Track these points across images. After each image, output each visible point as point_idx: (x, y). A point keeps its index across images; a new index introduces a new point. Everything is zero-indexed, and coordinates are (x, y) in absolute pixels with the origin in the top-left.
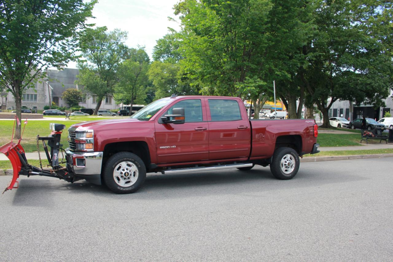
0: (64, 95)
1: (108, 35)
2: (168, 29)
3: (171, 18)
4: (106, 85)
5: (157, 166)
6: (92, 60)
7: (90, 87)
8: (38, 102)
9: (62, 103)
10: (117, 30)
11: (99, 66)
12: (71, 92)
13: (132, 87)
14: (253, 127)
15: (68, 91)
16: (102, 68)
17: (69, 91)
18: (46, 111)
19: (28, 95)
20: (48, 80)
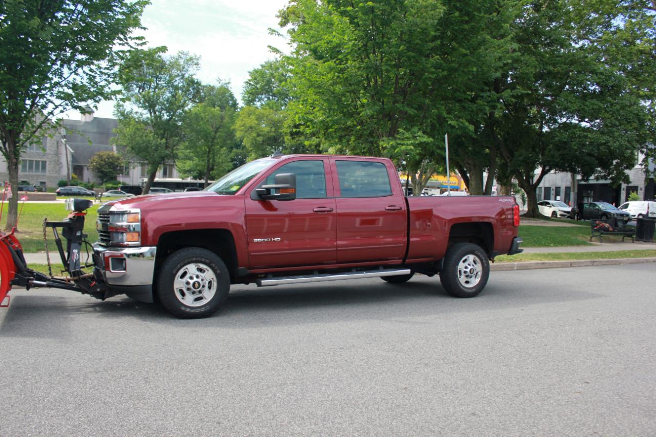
0: (92, 163)
1: (168, 62)
2: (269, 49)
3: (274, 31)
4: (164, 146)
6: (140, 103)
7: (137, 149)
8: (47, 173)
9: (88, 175)
10: (183, 53)
11: (153, 114)
12: (104, 157)
13: (208, 150)
14: (411, 209)
15: (99, 155)
16: (156, 117)
17: (101, 157)
18: (61, 190)
19: (31, 162)
20: (65, 136)
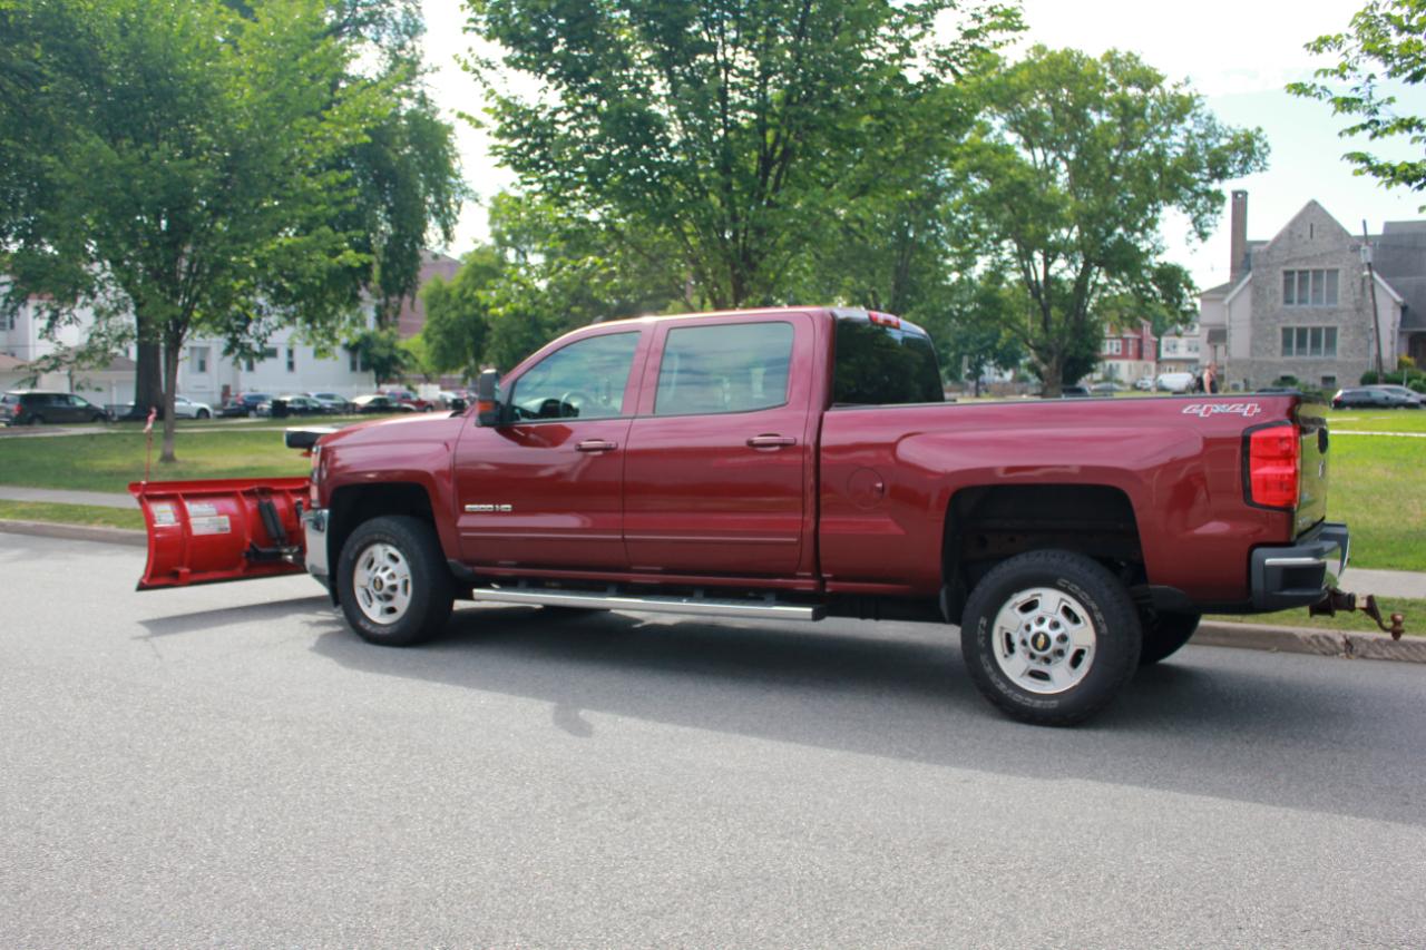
5: (469, 569)
8: (1339, 357)
18: (1344, 395)
19: (1302, 332)
20: (1369, 264)
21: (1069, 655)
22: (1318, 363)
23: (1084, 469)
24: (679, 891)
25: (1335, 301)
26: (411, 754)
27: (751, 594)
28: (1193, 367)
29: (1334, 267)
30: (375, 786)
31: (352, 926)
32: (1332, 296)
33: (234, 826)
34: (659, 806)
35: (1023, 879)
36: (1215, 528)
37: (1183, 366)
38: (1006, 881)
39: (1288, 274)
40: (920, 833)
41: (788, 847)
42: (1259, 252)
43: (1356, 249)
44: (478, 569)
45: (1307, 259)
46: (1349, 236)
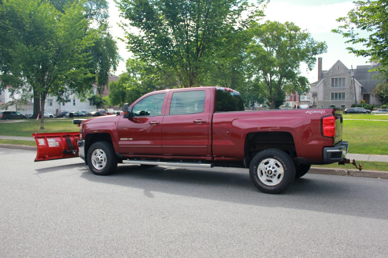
0: (375, 92)
5: (122, 155)
8: (346, 100)
9: (373, 100)
12: (383, 88)
15: (379, 86)
18: (347, 110)
19: (336, 94)
20: (353, 76)
21: (277, 175)
22: (340, 102)
23: (281, 128)
24: (177, 237)
25: (345, 86)
26: (107, 203)
27: (195, 161)
28: (309, 103)
29: (344, 77)
30: (97, 211)
31: (92, 246)
32: (344, 85)
33: (61, 222)
34: (171, 215)
35: (265, 232)
36: (314, 142)
37: (306, 103)
38: (261, 233)
39: (333, 79)
40: (239, 221)
41: (205, 225)
42: (325, 74)
43: (350, 73)
44: (124, 155)
45: (337, 75)
46: (348, 69)
